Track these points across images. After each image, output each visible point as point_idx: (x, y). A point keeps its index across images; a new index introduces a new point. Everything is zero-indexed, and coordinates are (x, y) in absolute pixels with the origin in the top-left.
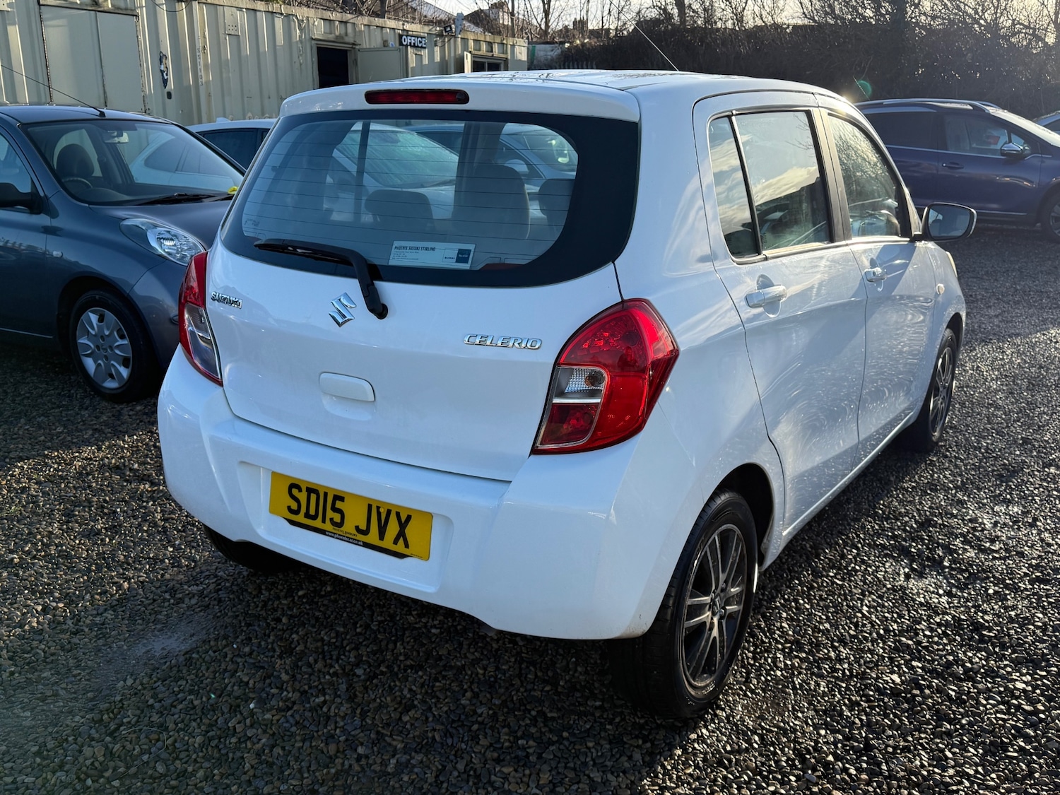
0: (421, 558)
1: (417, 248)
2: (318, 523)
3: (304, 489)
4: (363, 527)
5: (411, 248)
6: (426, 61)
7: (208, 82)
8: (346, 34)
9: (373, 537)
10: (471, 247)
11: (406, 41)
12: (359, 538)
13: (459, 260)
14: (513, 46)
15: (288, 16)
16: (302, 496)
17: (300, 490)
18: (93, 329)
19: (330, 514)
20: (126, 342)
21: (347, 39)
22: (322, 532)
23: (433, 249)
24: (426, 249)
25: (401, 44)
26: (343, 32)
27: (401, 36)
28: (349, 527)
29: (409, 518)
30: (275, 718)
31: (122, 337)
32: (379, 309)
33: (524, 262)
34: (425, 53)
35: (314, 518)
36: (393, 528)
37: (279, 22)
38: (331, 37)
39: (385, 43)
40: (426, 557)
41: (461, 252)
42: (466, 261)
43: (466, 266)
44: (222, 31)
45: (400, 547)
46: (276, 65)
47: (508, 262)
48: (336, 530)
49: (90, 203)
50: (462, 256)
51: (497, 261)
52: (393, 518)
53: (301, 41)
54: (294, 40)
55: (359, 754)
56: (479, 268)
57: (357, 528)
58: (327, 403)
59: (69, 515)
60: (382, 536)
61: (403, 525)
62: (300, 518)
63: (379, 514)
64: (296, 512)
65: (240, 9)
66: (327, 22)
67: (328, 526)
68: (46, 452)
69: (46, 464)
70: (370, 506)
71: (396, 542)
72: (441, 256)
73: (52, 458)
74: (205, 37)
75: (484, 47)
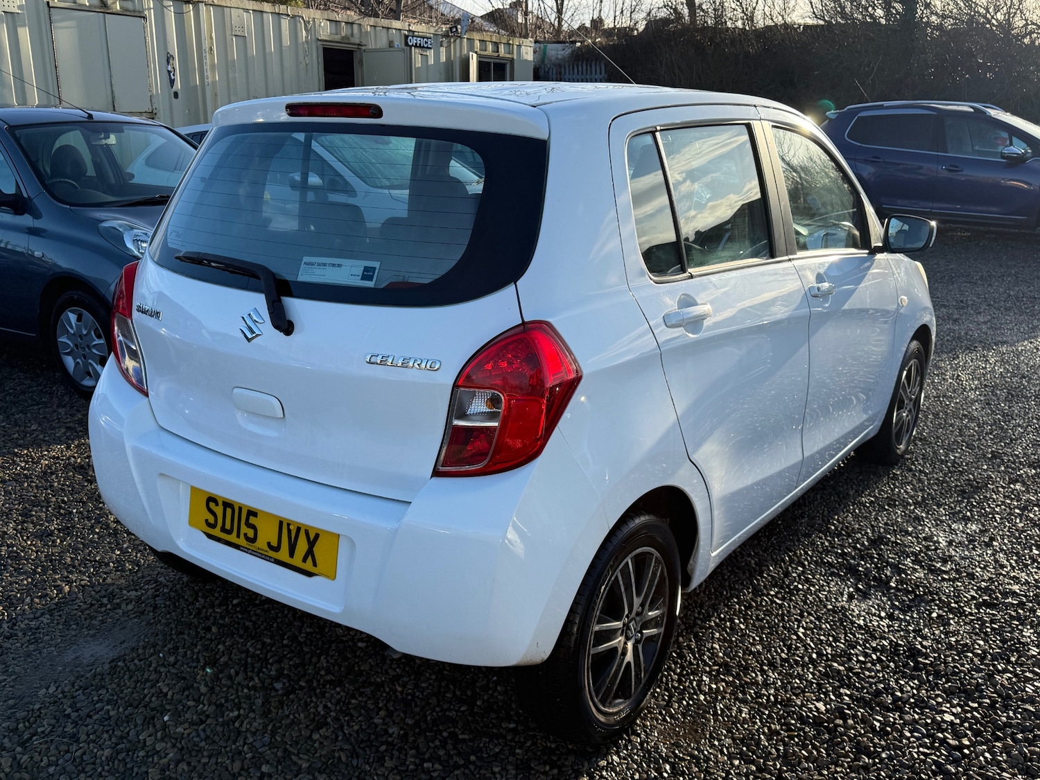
0: (328, 577)
1: (325, 265)
2: (232, 538)
3: (220, 503)
4: (275, 544)
5: (319, 265)
6: (431, 61)
7: (214, 82)
8: (352, 35)
9: (283, 555)
10: (376, 265)
11: (412, 41)
12: (270, 554)
13: (364, 278)
14: (519, 46)
15: (294, 17)
16: (219, 510)
17: (217, 504)
18: (72, 328)
19: (244, 529)
20: (102, 341)
21: (352, 40)
22: (237, 547)
23: (339, 266)
24: (334, 265)
25: (407, 44)
26: (349, 33)
27: (406, 37)
28: (261, 543)
29: (317, 536)
30: (186, 732)
31: (99, 337)
32: (285, 325)
33: (427, 281)
34: (430, 53)
35: (229, 532)
36: (302, 546)
37: (285, 23)
38: (337, 38)
39: (391, 44)
40: (333, 577)
41: (366, 269)
42: (370, 278)
43: (370, 284)
44: (228, 32)
45: (308, 566)
46: (282, 65)
47: (411, 280)
48: (249, 545)
49: (71, 205)
50: (368, 274)
51: (400, 279)
52: (302, 534)
53: (307, 42)
54: (300, 41)
55: (262, 773)
56: (382, 286)
57: (269, 544)
58: (240, 418)
59: (26, 514)
60: (292, 554)
61: (312, 543)
62: (217, 532)
63: (289, 531)
64: (213, 526)
65: (247, 10)
66: (334, 24)
67: (242, 541)
68: (16, 450)
69: (14, 462)
70: (281, 523)
71: (304, 560)
72: (347, 273)
73: (21, 456)
74: (211, 38)
75: (490, 47)
